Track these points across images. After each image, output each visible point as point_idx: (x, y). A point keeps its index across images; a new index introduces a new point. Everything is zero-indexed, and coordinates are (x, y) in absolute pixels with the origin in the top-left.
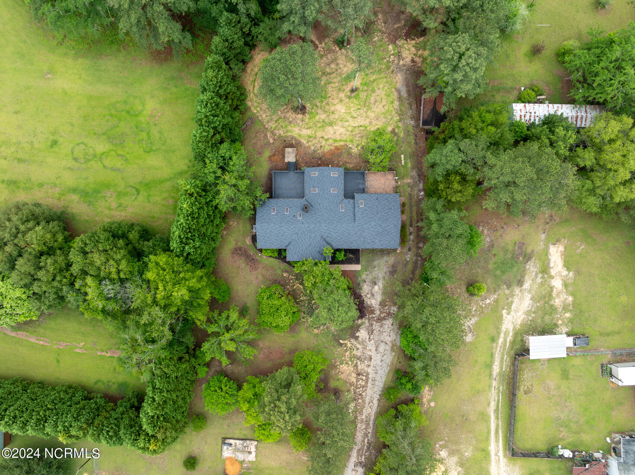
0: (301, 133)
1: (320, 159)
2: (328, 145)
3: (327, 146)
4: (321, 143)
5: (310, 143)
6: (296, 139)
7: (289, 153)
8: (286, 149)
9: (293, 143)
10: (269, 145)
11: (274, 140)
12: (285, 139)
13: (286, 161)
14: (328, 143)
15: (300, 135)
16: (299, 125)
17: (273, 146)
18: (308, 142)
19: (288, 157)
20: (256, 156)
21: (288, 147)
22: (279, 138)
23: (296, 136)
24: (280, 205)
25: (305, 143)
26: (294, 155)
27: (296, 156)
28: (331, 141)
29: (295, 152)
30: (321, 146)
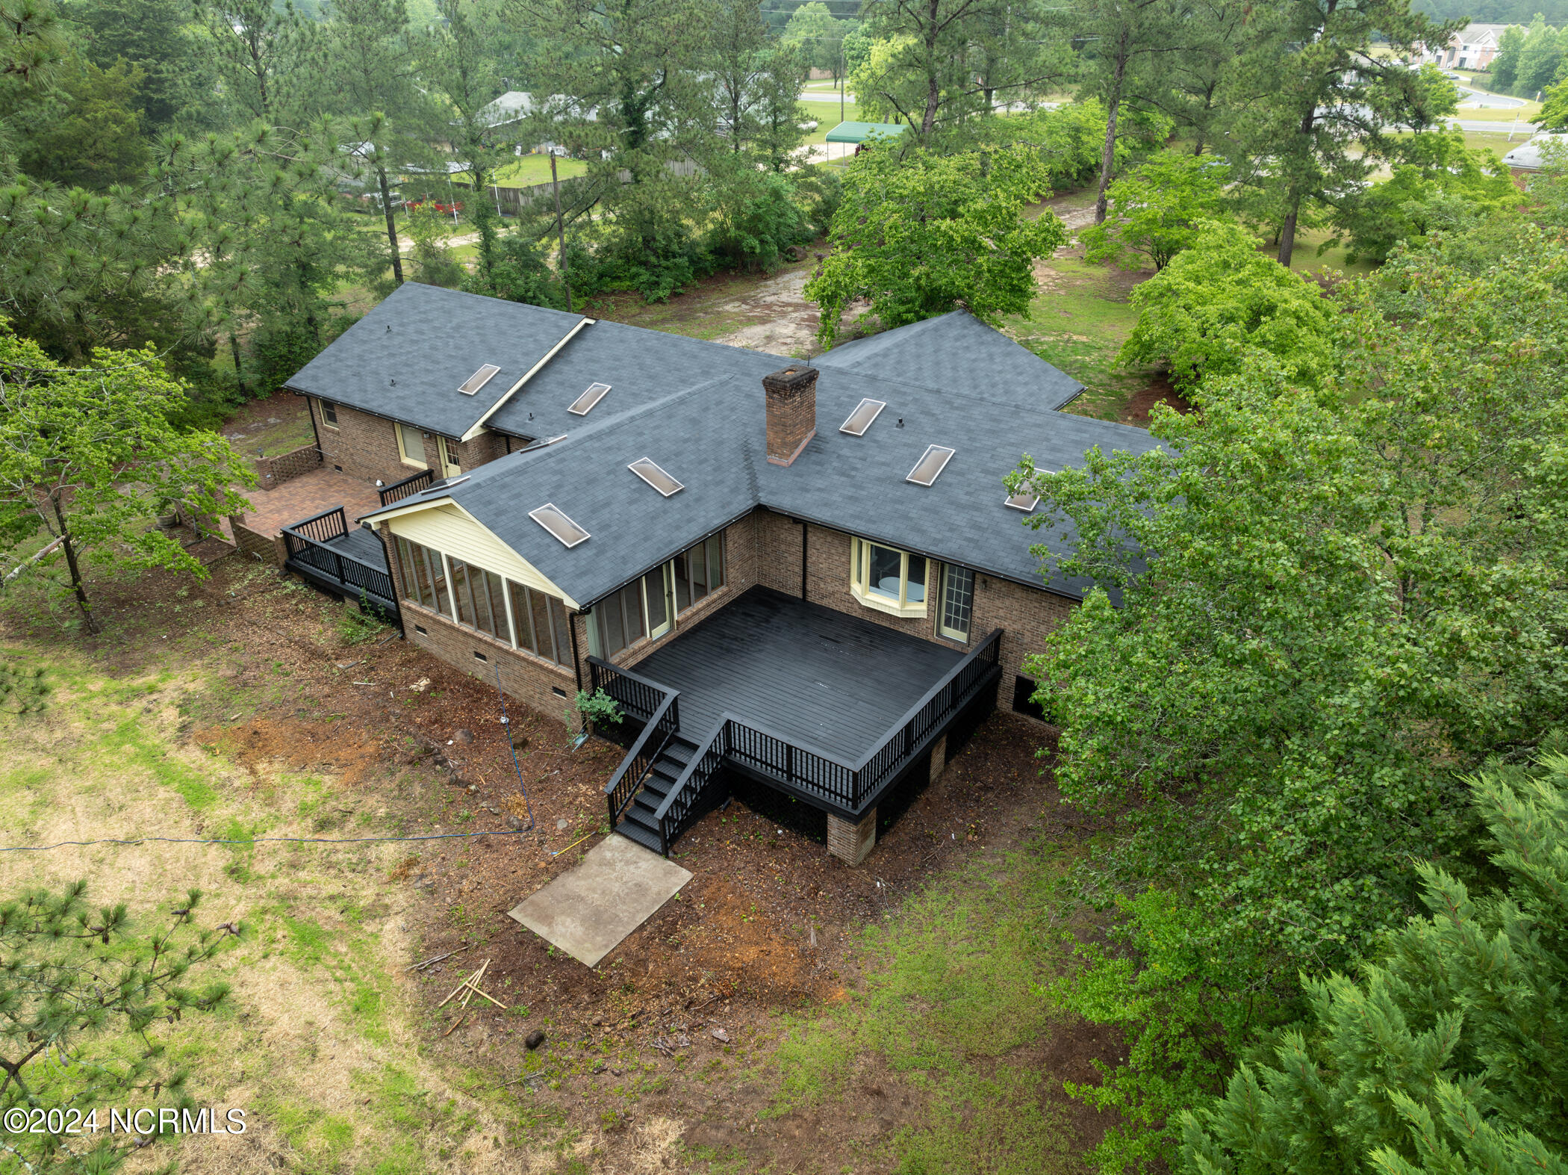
0: (325, 1017)
1: (428, 756)
2: (270, 801)
3: (288, 805)
4: (296, 845)
5: (367, 895)
6: (429, 999)
7: (597, 920)
8: (590, 959)
9: (494, 975)
10: (715, 1116)
11: (619, 1129)
12: (513, 1059)
13: (685, 876)
14: (258, 812)
15: (364, 1006)
16: (262, 1113)
17: (691, 1080)
18: (378, 911)
19: (640, 889)
20: (941, 1100)
21: (562, 962)
22: (556, 1116)
23: (398, 1027)
24: (960, 519)
25: (393, 925)
26: (572, 883)
27: (570, 864)
28: (221, 813)
29: (542, 897)
30: (323, 825)
